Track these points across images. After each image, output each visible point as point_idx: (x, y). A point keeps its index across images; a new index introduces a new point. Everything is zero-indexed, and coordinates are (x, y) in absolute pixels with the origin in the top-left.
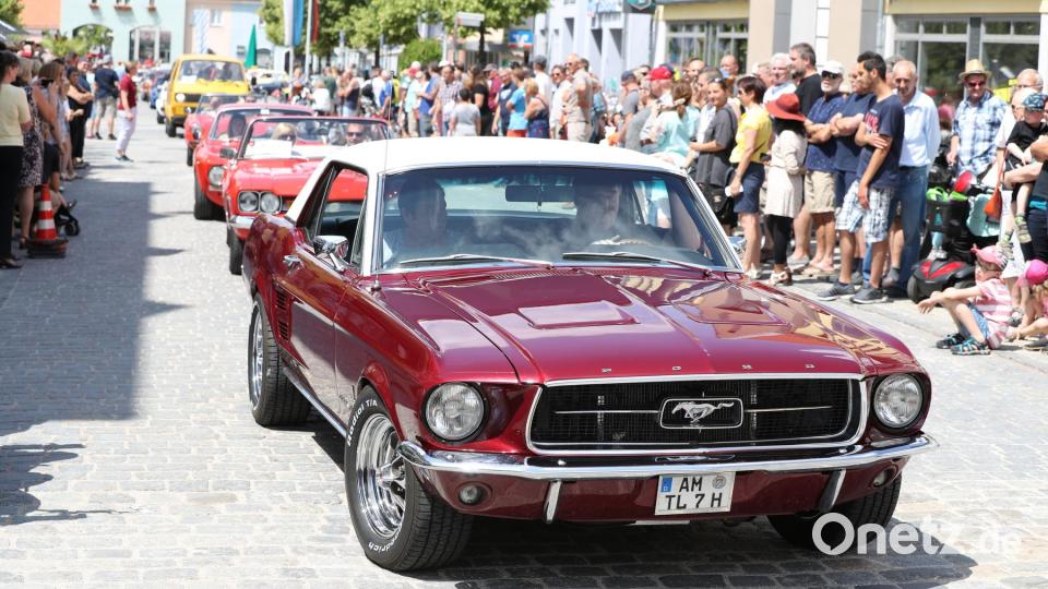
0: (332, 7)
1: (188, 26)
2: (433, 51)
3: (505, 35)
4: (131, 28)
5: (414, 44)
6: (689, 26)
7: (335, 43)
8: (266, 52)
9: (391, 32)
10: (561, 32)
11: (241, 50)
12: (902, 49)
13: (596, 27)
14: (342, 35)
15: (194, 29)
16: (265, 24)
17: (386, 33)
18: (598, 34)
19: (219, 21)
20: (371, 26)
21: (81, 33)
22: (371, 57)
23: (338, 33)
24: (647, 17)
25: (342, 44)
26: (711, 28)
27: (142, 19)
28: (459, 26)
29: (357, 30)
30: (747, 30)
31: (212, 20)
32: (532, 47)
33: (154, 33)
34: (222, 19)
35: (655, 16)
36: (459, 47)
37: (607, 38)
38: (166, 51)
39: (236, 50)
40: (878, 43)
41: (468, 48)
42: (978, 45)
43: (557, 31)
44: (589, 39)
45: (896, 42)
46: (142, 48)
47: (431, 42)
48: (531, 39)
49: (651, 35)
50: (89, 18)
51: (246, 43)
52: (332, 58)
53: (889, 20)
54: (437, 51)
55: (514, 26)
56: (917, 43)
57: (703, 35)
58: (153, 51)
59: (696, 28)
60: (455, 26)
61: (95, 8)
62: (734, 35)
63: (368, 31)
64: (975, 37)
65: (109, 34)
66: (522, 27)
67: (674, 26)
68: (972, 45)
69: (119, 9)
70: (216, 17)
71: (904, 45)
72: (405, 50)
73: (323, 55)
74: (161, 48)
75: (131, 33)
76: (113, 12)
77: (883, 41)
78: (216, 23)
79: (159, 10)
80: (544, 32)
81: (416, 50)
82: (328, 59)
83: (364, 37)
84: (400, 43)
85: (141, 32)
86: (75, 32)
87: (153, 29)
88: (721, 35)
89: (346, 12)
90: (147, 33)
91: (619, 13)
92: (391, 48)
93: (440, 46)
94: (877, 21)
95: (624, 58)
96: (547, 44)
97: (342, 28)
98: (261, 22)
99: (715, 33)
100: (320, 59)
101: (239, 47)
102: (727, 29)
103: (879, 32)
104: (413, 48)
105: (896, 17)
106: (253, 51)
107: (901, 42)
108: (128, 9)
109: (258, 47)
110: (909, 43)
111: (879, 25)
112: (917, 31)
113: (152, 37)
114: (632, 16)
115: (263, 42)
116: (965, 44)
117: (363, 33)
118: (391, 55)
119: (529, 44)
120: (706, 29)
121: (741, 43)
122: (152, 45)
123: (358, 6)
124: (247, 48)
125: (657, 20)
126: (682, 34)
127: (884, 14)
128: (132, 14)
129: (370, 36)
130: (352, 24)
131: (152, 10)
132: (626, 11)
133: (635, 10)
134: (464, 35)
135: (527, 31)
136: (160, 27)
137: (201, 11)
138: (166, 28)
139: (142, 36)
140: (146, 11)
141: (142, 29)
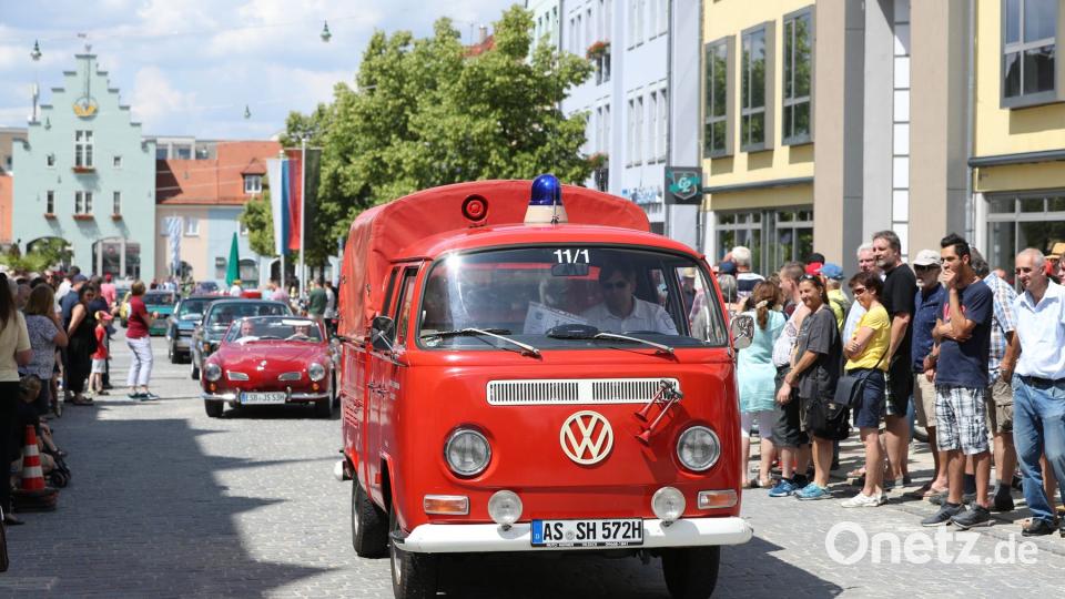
0: (326, 210)
1: (160, 238)
4: (94, 241)
6: (742, 215)
7: (333, 251)
8: (250, 263)
11: (219, 262)
12: (995, 231)
14: (340, 241)
15: (169, 240)
16: (247, 231)
19: (194, 230)
21: (36, 248)
23: (335, 240)
24: (692, 208)
25: (341, 253)
26: (768, 216)
27: (107, 230)
30: (812, 219)
31: (186, 229)
33: (119, 245)
34: (198, 227)
35: (702, 206)
38: (134, 266)
39: (214, 262)
40: (968, 227)
45: (989, 224)
46: (105, 264)
49: (698, 228)
50: (44, 231)
51: (226, 254)
52: (327, 268)
53: (979, 198)
56: (1012, 224)
57: (759, 226)
58: (119, 266)
59: (750, 218)
61: (51, 218)
62: (795, 224)
65: (67, 248)
67: (724, 217)
69: (78, 219)
70: (191, 227)
71: (997, 226)
73: (316, 265)
74: (127, 263)
75: (94, 246)
76: (73, 223)
77: (973, 222)
78: (190, 233)
79: (126, 219)
82: (322, 271)
85: (104, 245)
86: (29, 247)
87: (118, 241)
88: (780, 225)
89: (343, 215)
90: (111, 246)
91: (660, 204)
94: (965, 201)
97: (339, 233)
98: (242, 230)
99: (773, 223)
100: (312, 271)
101: (218, 259)
102: (784, 218)
103: (968, 213)
105: (987, 196)
106: (235, 262)
107: (994, 223)
108: (90, 219)
109: (241, 258)
110: (1002, 224)
111: (968, 205)
112: (1012, 210)
113: (117, 248)
114: (674, 208)
115: (246, 253)
120: (761, 218)
121: (809, 231)
122: (117, 260)
123: (357, 208)
124: (228, 260)
125: (705, 211)
126: (736, 226)
127: (973, 192)
128: (96, 225)
131: (117, 219)
132: (668, 202)
133: (679, 201)
136: (126, 238)
137: (174, 219)
138: (133, 239)
139: (106, 249)
140: (111, 220)
141: (106, 241)
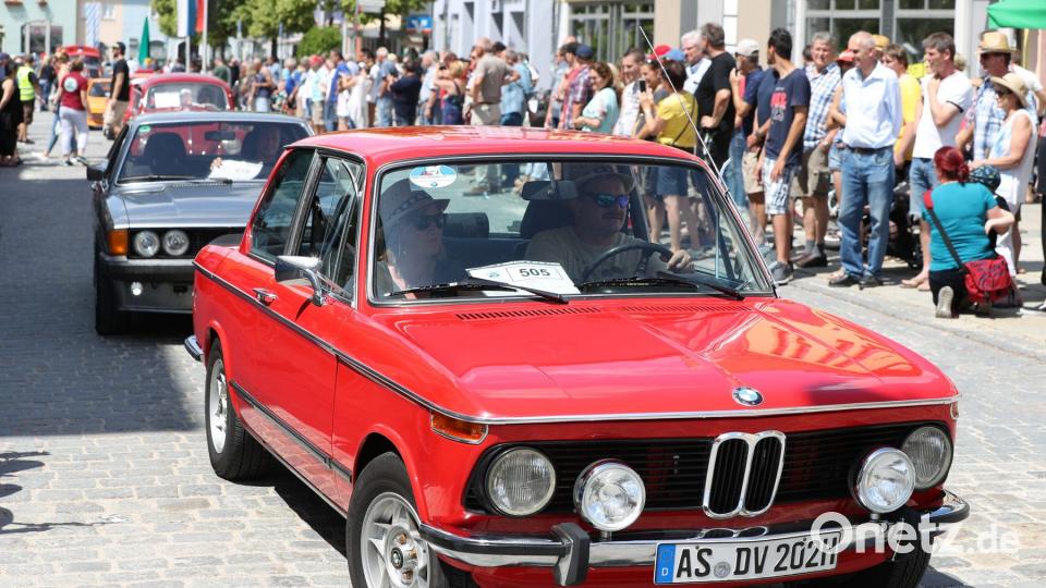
1: (80, 20)
2: (332, 38)
3: (403, 21)
4: (22, 24)
5: (312, 33)
6: (593, 7)
7: (232, 32)
8: (159, 44)
9: (289, 21)
10: (461, 17)
11: (134, 43)
12: (813, 25)
13: (497, 10)
14: (239, 24)
15: (88, 23)
16: (157, 16)
17: (284, 21)
18: (498, 18)
19: (111, 14)
20: (269, 15)
22: (268, 46)
23: (234, 23)
25: (239, 34)
26: (615, 8)
27: (34, 14)
28: (360, 12)
29: (254, 18)
30: (653, 10)
31: (104, 13)
32: (431, 32)
33: (45, 27)
34: (114, 13)
36: (359, 33)
37: (508, 21)
40: (789, 21)
41: (365, 34)
42: (891, 22)
43: (456, 16)
44: (489, 22)
45: (807, 19)
46: (32, 43)
47: (330, 30)
48: (430, 24)
49: (554, 18)
51: (139, 36)
52: (227, 48)
54: (336, 38)
55: (412, 12)
56: (827, 20)
57: (607, 16)
58: (44, 46)
59: (600, 9)
60: (356, 13)
62: (639, 15)
63: (266, 20)
64: (888, 12)
66: (421, 12)
67: (577, 8)
68: (884, 20)
69: (9, 4)
70: (108, 12)
71: (815, 22)
72: (304, 39)
73: (217, 45)
74: (51, 43)
75: (23, 28)
76: (6, 8)
77: (793, 18)
78: (107, 16)
79: (49, 4)
80: (443, 17)
81: (315, 39)
82: (223, 50)
83: (261, 26)
84: (298, 32)
85: (31, 27)
87: (44, 24)
88: (625, 16)
89: (242, 2)
90: (38, 28)
92: (288, 37)
93: (339, 34)
95: (527, 41)
96: (446, 29)
97: (238, 17)
98: (153, 14)
99: (619, 14)
100: (214, 50)
101: (131, 40)
102: (628, 10)
103: (789, 10)
104: (312, 36)
106: (146, 43)
107: (812, 19)
108: (19, 5)
109: (152, 39)
110: (819, 20)
111: (789, 1)
112: (827, 7)
113: (42, 31)
115: (156, 35)
116: (877, 20)
117: (261, 22)
118: (288, 44)
119: (427, 30)
120: (610, 8)
121: (651, 22)
122: (42, 40)
124: (140, 40)
125: (560, 2)
126: (587, 17)
128: (24, 10)
129: (268, 25)
130: (249, 13)
131: (43, 5)
134: (364, 22)
135: (426, 16)
136: (51, 21)
137: (93, 5)
138: (57, 22)
139: (33, 31)
140: (37, 5)
141: (33, 24)
